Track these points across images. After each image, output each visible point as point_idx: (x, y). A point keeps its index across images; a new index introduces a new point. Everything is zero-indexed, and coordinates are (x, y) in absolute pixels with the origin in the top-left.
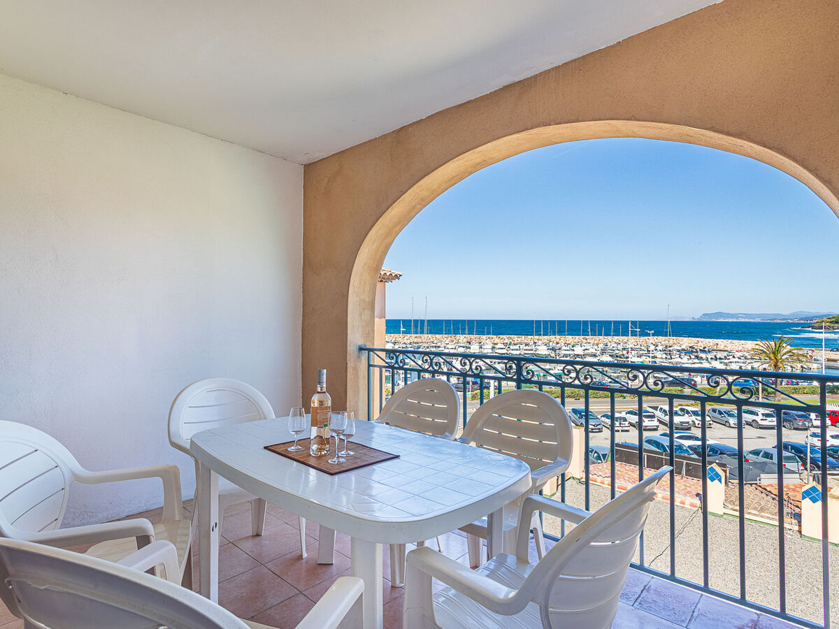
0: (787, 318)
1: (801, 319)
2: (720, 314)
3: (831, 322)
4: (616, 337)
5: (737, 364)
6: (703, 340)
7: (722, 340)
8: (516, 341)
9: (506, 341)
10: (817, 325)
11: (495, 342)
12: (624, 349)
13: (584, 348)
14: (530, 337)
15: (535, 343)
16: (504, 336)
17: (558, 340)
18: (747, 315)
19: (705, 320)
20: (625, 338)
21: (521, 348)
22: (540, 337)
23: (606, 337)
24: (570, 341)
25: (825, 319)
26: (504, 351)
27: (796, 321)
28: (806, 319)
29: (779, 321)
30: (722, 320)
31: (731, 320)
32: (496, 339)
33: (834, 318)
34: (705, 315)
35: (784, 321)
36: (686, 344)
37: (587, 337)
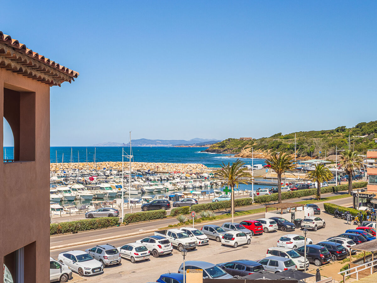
0: (188, 143)
1: (197, 144)
2: (143, 140)
5: (182, 184)
10: (210, 149)
18: (162, 142)
25: (215, 145)
27: (194, 146)
29: (184, 146)
30: (145, 145)
33: (220, 143)
35: (187, 146)
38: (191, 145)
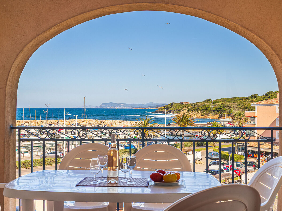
0: (145, 106)
1: (151, 107)
2: (111, 104)
3: (165, 109)
4: (49, 121)
6: (104, 121)
7: (114, 121)
10: (159, 110)
18: (125, 105)
19: (103, 108)
23: (42, 120)
25: (162, 107)
27: (149, 108)
28: (153, 107)
29: (141, 108)
30: (112, 108)
31: (117, 108)
33: (166, 106)
34: (103, 104)
35: (143, 108)
36: (94, 124)
37: (29, 121)
38: (146, 107)
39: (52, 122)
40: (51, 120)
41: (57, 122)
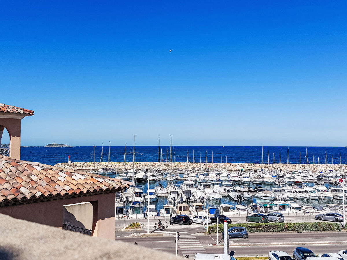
4: (329, 165)
8: (247, 168)
9: (239, 168)
11: (229, 169)
12: (337, 176)
13: (303, 175)
14: (258, 165)
15: (262, 170)
16: (237, 164)
17: (281, 168)
20: (337, 166)
21: (251, 174)
22: (267, 165)
23: (320, 165)
24: (291, 168)
26: (237, 179)
32: (230, 166)
39: (332, 167)
40: (331, 165)
41: (339, 168)
